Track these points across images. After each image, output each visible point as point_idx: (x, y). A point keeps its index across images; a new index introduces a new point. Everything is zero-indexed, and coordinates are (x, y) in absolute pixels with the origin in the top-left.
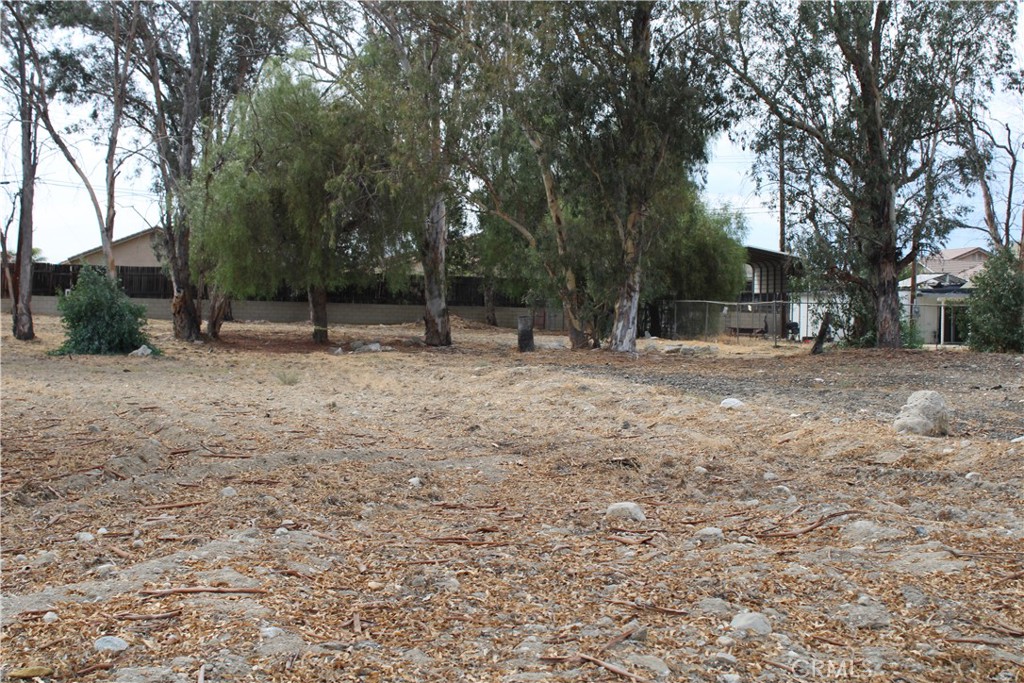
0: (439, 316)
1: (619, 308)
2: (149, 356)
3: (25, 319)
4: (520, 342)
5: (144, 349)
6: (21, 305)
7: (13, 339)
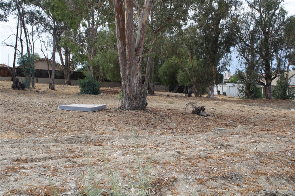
0: (152, 87)
1: (211, 87)
2: (103, 95)
3: (53, 84)
4: (188, 95)
5: (102, 94)
6: (52, 81)
7: (49, 89)
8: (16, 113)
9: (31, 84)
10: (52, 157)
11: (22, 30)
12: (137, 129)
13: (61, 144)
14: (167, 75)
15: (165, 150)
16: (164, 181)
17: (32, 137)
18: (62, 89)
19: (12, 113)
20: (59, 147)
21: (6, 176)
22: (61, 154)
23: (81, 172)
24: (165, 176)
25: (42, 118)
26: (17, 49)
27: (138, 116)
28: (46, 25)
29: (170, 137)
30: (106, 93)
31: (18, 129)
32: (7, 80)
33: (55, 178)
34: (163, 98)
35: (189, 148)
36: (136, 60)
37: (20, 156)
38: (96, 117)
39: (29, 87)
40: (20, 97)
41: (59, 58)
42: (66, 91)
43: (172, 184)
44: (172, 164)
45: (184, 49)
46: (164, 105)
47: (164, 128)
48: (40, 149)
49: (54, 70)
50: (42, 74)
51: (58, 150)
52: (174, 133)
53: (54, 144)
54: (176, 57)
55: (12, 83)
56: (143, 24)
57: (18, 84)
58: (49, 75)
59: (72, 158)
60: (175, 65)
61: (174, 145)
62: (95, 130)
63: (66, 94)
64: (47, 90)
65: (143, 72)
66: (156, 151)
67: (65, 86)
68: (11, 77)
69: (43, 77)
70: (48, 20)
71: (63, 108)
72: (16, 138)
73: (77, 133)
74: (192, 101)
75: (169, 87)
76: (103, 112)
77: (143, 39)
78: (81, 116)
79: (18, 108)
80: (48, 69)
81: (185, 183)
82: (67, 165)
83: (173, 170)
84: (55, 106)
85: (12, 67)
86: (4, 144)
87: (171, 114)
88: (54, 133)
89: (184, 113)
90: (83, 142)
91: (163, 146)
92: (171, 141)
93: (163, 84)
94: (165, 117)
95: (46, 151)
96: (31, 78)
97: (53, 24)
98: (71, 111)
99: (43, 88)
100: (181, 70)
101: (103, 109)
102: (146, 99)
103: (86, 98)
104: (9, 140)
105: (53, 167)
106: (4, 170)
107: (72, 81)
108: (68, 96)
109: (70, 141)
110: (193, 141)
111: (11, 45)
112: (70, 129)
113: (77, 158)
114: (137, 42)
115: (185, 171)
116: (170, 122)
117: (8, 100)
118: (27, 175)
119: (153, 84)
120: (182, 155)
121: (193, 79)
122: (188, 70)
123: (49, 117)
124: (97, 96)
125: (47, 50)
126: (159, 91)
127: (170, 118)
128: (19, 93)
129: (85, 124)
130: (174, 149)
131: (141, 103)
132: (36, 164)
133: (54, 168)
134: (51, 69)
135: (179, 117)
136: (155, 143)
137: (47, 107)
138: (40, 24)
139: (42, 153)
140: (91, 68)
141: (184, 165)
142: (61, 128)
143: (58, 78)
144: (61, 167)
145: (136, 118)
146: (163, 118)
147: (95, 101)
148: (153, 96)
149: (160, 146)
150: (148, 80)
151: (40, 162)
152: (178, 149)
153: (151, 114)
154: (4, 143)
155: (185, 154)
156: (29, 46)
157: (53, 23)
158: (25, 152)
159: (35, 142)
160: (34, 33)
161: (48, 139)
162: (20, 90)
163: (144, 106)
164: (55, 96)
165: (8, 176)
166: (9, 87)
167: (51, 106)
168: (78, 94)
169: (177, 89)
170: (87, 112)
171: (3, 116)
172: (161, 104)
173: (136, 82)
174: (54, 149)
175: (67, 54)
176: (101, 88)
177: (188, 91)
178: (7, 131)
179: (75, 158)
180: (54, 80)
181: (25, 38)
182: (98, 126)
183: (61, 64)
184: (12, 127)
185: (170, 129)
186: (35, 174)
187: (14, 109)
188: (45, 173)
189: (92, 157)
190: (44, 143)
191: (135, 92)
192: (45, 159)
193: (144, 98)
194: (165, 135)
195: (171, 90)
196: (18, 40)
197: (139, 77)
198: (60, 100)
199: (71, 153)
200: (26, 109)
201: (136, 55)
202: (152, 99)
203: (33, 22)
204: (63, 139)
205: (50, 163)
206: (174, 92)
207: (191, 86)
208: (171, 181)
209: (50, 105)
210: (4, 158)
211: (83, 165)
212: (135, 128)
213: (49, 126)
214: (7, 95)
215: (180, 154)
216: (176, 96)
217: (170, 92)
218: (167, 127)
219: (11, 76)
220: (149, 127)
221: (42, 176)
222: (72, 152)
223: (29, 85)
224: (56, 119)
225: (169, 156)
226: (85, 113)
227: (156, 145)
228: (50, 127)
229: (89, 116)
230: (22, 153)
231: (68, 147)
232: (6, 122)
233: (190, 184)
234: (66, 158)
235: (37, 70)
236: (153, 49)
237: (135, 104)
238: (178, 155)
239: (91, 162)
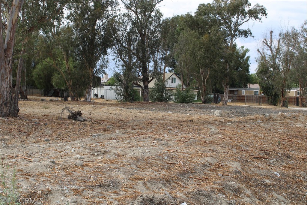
0: (25, 91)
1: (88, 91)
4: (64, 99)
12: (8, 138)
14: (41, 78)
15: (38, 160)
16: (38, 195)
24: (38, 189)
27: (9, 124)
29: (44, 146)
34: (37, 103)
35: (65, 157)
36: (6, 63)
43: (46, 196)
44: (46, 175)
45: (59, 50)
46: (38, 110)
47: (38, 136)
52: (49, 140)
54: (50, 59)
56: (12, 23)
60: (50, 67)
61: (48, 154)
65: (14, 75)
66: (29, 161)
74: (68, 106)
75: (44, 91)
77: (13, 40)
81: (60, 195)
83: (47, 182)
87: (46, 120)
89: (60, 119)
91: (36, 156)
92: (45, 150)
93: (37, 88)
94: (39, 123)
100: (56, 72)
102: (18, 105)
110: (69, 149)
114: (6, 42)
115: (60, 182)
116: (45, 128)
119: (26, 88)
120: (57, 164)
121: (68, 82)
122: (63, 73)
126: (33, 95)
127: (45, 124)
130: (48, 159)
131: (12, 109)
135: (54, 123)
136: (27, 153)
141: (59, 175)
145: (7, 126)
146: (36, 125)
148: (26, 101)
149: (33, 156)
150: (19, 83)
152: (53, 158)
153: (24, 121)
155: (60, 164)
163: (16, 112)
169: (52, 93)
172: (35, 110)
173: (6, 87)
177: (64, 95)
185: (45, 136)
191: (5, 98)
193: (15, 104)
194: (38, 143)
195: (46, 94)
197: (10, 81)
201: (5, 57)
202: (25, 104)
206: (49, 96)
207: (66, 90)
208: (44, 194)
212: (6, 137)
215: (54, 164)
216: (51, 100)
217: (44, 96)
218: (41, 134)
220: (21, 136)
225: (43, 166)
227: (29, 155)
233: (65, 195)
236: (24, 50)
237: (5, 110)
238: (52, 165)
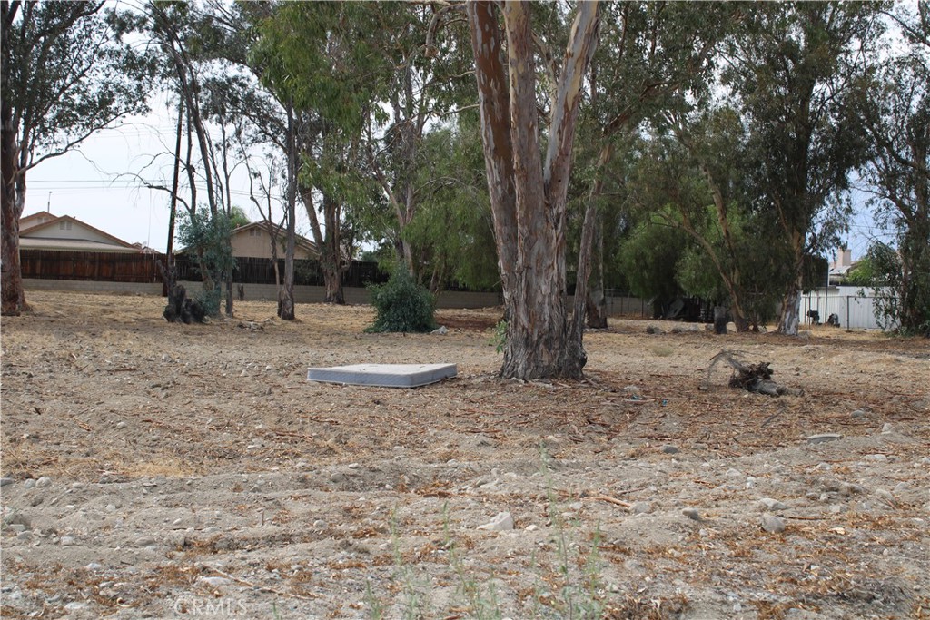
0: (600, 305)
1: (788, 301)
2: (446, 334)
3: (289, 303)
4: (716, 326)
5: (442, 329)
6: (286, 292)
7: (279, 319)
8: (177, 396)
9: (223, 302)
10: (291, 535)
11: (192, 139)
12: (557, 440)
13: (318, 493)
15: (648, 509)
16: (650, 611)
17: (228, 470)
18: (319, 318)
19: (167, 396)
20: (312, 501)
21: (152, 596)
22: (321, 526)
23: (382, 583)
24: (650, 594)
25: (258, 409)
26: (178, 195)
27: (557, 399)
28: (264, 120)
29: (662, 465)
30: (453, 327)
31: (185, 445)
32: (150, 294)
33: (304, 604)
34: (635, 339)
35: (726, 501)
36: (547, 222)
37: (195, 534)
38: (426, 404)
39: (216, 315)
40: (191, 344)
41: (307, 221)
42: (330, 323)
44: (672, 554)
46: (638, 361)
47: (641, 437)
48: (255, 511)
49: (291, 259)
50: (256, 273)
51: (310, 513)
52: (675, 450)
53: (297, 493)
54: (673, 208)
55: (165, 301)
56: (566, 106)
57: (184, 305)
58: (277, 276)
59: (356, 536)
60: (673, 232)
61: (676, 492)
62: (425, 447)
63: (332, 333)
64: (272, 322)
65: (572, 259)
66: (621, 511)
67: (325, 306)
68: (162, 284)
69: (258, 283)
70: (267, 104)
71: (321, 378)
72: (181, 475)
73: (368, 455)
74: (728, 347)
75: (655, 303)
76: (447, 387)
77: (567, 155)
78: (378, 403)
79: (184, 380)
80: (275, 257)
81: (718, 616)
82: (340, 562)
83: (677, 574)
84: (298, 370)
85: (164, 251)
86: (145, 494)
87: (664, 388)
88: (297, 456)
89: (705, 387)
90: (387, 486)
91: (640, 494)
92: (666, 479)
93: (633, 296)
94: (645, 399)
95: (273, 516)
96: (224, 286)
97: (286, 117)
98: (346, 386)
99: (258, 315)
100: (690, 248)
101: (446, 378)
102: (581, 345)
103: (391, 345)
104: (159, 481)
105: (297, 566)
106: (147, 578)
107: (350, 292)
108: (336, 339)
109: (347, 482)
110: (737, 477)
111: (160, 184)
112: (346, 443)
113: (371, 536)
114: (548, 164)
115: (715, 578)
116: (661, 415)
117: (155, 356)
118: (216, 592)
119: (602, 296)
120: (705, 523)
122: (713, 247)
123: (281, 408)
124: (425, 336)
125: (269, 197)
126: (622, 316)
128: (187, 333)
129: (392, 426)
130: (677, 505)
131: (567, 356)
132: (243, 559)
133: (299, 569)
134: (281, 255)
135: (689, 399)
136: (614, 485)
137: (273, 374)
138: (245, 118)
139: (261, 521)
140: (407, 250)
141: (712, 557)
142: (318, 441)
143: (305, 284)
144: (322, 568)
145: (552, 405)
146: (636, 404)
147: (419, 353)
148: (604, 334)
149: (633, 496)
150: (586, 282)
151: (255, 550)
152: (691, 504)
153: (599, 392)
154: (145, 491)
155: (713, 521)
156: (214, 187)
157: (284, 111)
158: (210, 518)
159: (237, 489)
160: (229, 145)
161: (279, 478)
162: (188, 323)
163: (577, 364)
164: (294, 338)
165: (159, 596)
166: (156, 315)
167: (284, 370)
168: (367, 331)
169: (679, 309)
170: (397, 388)
171: (141, 406)
172: (630, 359)
173: (549, 291)
174: (298, 508)
175: (330, 207)
176: (440, 312)
177: (716, 315)
178: (154, 452)
179: (363, 536)
180: (292, 288)
181: (202, 162)
182: (432, 434)
183: (314, 241)
184: (169, 439)
185: (663, 438)
186: (241, 589)
187: (174, 382)
188: (274, 588)
189: (416, 535)
190: (268, 491)
191: (547, 324)
192: (271, 541)
193: (575, 342)
194: (645, 459)
195: (661, 312)
196: (180, 169)
197: (559, 274)
198: (312, 353)
199: (350, 523)
200: (210, 382)
201: (547, 205)
202: (599, 342)
203: (223, 112)
204: (324, 477)
205: (287, 553)
206: (670, 319)
207: (723, 299)
208: (670, 610)
209: (282, 368)
210: (146, 538)
211: (389, 560)
212: (550, 437)
213: (281, 434)
214: (149, 338)
215: (696, 522)
216: (675, 332)
217: (656, 318)
218: (652, 432)
219: (160, 279)
220: (592, 434)
221: (263, 595)
222: (354, 517)
223: (217, 307)
224: (300, 412)
225: (663, 527)
226: (392, 391)
227: (620, 492)
228: (284, 439)
229: (402, 402)
230: (199, 522)
231: (342, 504)
232: (148, 424)
234: (336, 537)
235: (240, 259)
236: (600, 183)
237: (546, 359)
238: (691, 526)
239: (416, 549)
